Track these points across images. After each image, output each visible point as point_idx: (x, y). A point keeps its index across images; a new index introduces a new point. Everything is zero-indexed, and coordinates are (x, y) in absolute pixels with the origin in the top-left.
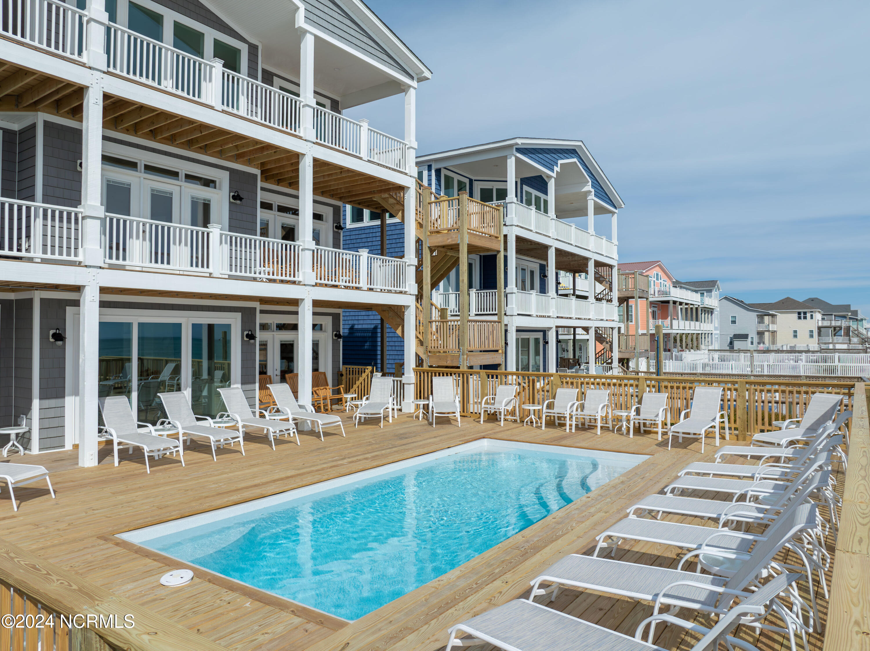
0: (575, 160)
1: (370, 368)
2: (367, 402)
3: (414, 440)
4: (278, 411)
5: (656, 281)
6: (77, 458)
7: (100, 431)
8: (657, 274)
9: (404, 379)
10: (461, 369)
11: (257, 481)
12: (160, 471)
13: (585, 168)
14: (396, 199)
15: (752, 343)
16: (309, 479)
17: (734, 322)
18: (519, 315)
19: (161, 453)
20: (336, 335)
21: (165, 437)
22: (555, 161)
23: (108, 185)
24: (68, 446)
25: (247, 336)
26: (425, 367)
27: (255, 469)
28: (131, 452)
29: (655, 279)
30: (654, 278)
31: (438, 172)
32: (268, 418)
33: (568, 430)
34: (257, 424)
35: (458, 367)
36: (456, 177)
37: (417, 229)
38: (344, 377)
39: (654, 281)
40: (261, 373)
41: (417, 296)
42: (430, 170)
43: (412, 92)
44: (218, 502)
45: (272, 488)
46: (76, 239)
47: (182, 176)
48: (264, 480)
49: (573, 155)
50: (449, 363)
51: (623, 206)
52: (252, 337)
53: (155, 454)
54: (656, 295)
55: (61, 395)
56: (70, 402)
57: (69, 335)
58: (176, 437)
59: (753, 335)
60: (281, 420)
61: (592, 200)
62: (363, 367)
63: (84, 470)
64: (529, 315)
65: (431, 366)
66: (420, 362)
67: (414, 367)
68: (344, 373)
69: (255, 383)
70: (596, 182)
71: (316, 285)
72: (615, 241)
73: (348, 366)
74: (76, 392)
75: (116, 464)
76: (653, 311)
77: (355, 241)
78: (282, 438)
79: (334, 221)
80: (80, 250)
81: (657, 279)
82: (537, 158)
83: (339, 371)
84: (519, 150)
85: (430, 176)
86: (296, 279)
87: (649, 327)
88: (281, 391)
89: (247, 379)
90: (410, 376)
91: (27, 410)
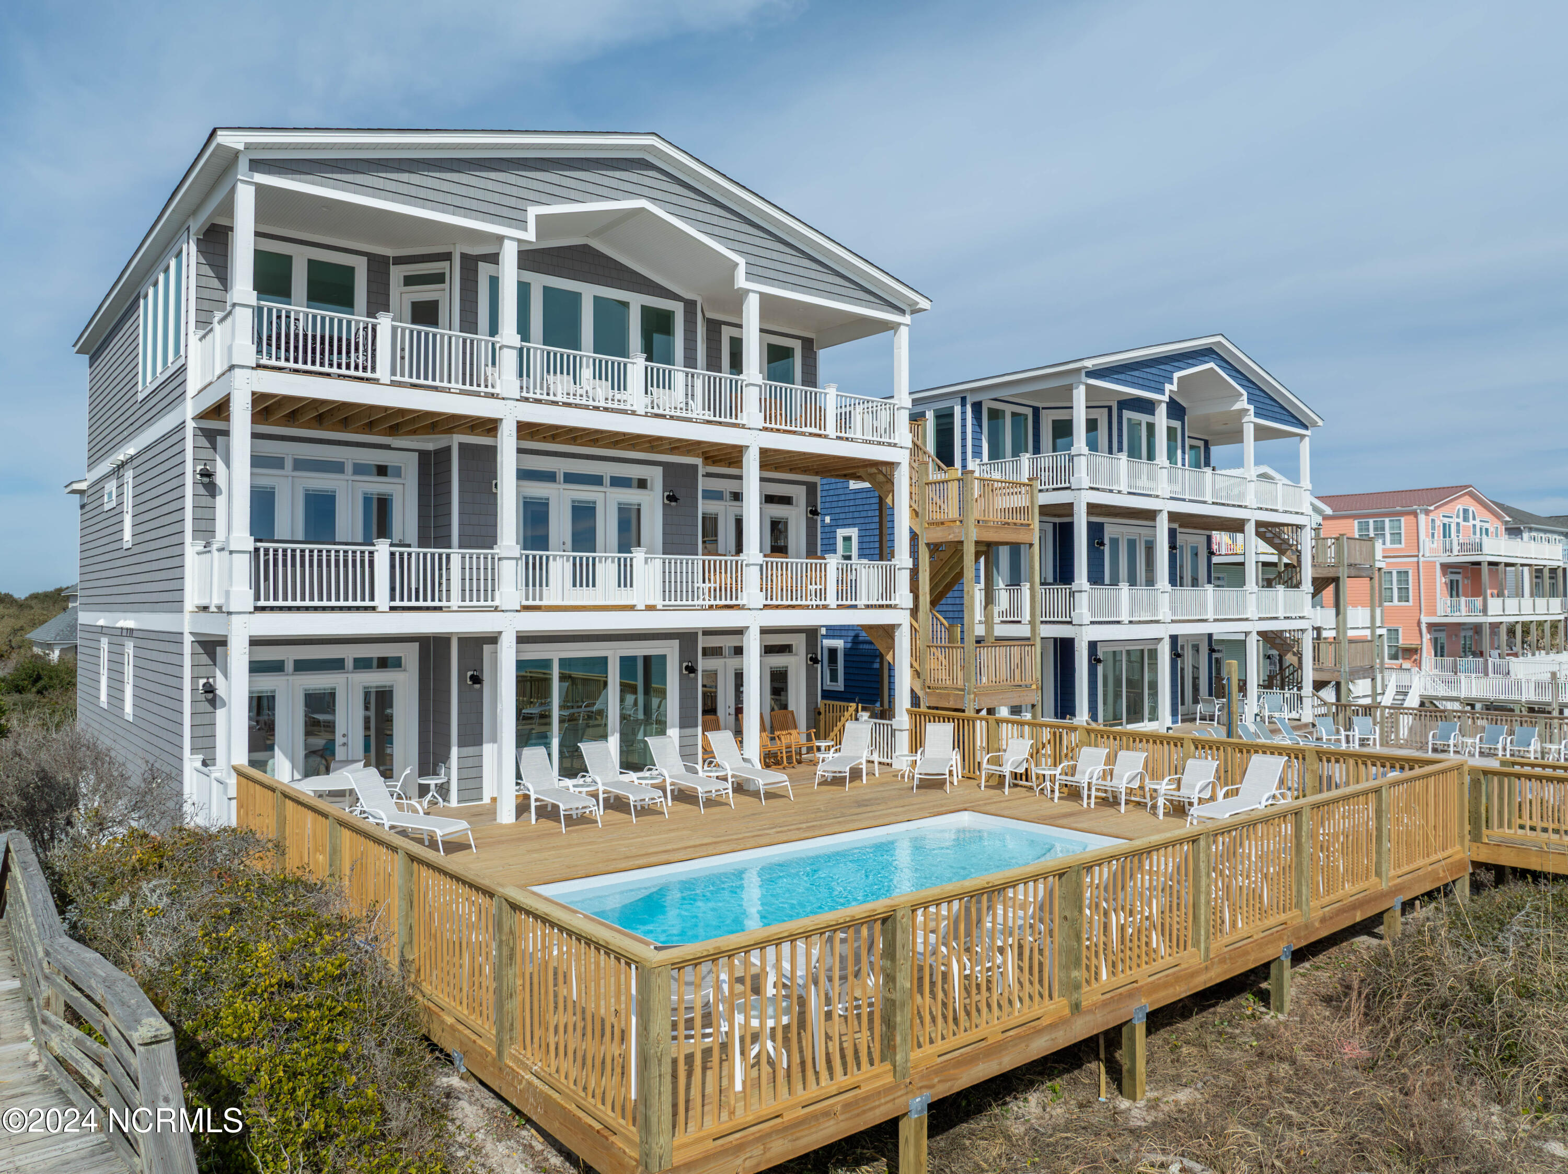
0: (1211, 365)
1: (854, 705)
2: (836, 755)
3: (874, 808)
4: (717, 765)
5: (1462, 523)
6: (495, 813)
7: (517, 784)
8: (1466, 511)
9: (895, 723)
10: (967, 714)
11: (669, 847)
12: (576, 831)
13: (1234, 374)
14: (885, 476)
16: (724, 847)
18: (1092, 623)
19: (579, 812)
20: (811, 659)
21: (584, 795)
22: (1168, 375)
23: (525, 503)
24: (486, 800)
25: (687, 668)
26: (923, 709)
27: (672, 834)
28: (549, 809)
29: (1460, 520)
30: (1458, 517)
31: (977, 407)
32: (701, 773)
33: (1085, 805)
34: (687, 782)
35: (963, 711)
36: (1008, 409)
37: (911, 518)
38: (822, 716)
39: (1458, 524)
40: (705, 712)
41: (911, 610)
42: (963, 405)
43: (904, 332)
44: (623, 865)
45: (680, 855)
46: (493, 580)
47: (607, 481)
48: (675, 847)
49: (1206, 358)
50: (951, 704)
51: (1320, 423)
52: (692, 670)
53: (574, 813)
54: (1455, 552)
55: (479, 742)
56: (488, 749)
57: (486, 677)
58: (595, 795)
60: (717, 778)
61: (1250, 422)
62: (845, 704)
63: (501, 826)
64: (1118, 622)
65: (929, 708)
66: (915, 700)
67: (909, 706)
68: (822, 711)
69: (697, 726)
70: (1258, 392)
71: (766, 606)
72: (1306, 482)
73: (828, 702)
74: (494, 740)
75: (533, 822)
76: (1451, 581)
77: (861, 508)
78: (718, 799)
79: (808, 504)
80: (497, 593)
81: (1466, 519)
82: (1129, 378)
83: (816, 707)
84: (1092, 374)
85: (964, 413)
86: (739, 602)
87: (1440, 611)
88: (721, 740)
89: (686, 722)
90: (902, 719)
91: (446, 758)
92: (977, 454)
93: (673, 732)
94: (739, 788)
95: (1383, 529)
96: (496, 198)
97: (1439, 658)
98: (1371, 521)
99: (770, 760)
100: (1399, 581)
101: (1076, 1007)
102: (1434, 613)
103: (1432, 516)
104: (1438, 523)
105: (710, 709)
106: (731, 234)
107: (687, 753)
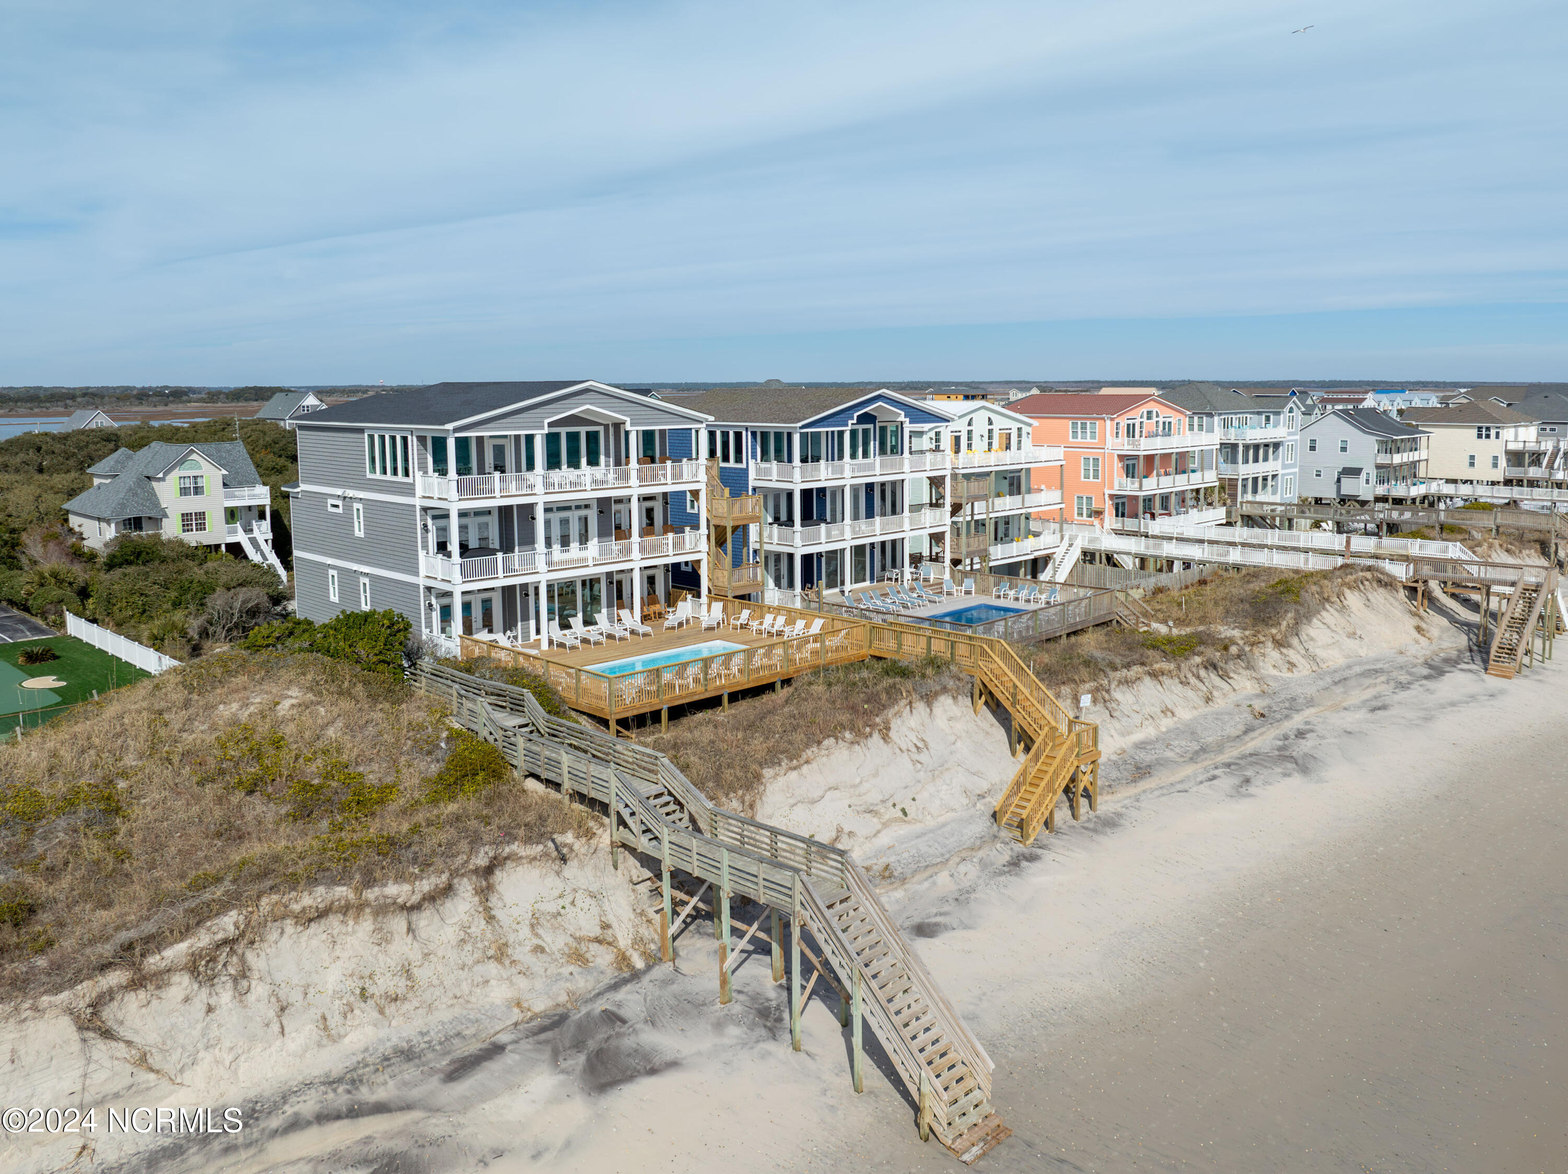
0: (880, 403)
1: (684, 592)
4: (623, 624)
5: (1146, 422)
6: (540, 646)
8: (1149, 412)
9: (701, 600)
11: (606, 656)
13: (896, 404)
15: (1367, 482)
17: (1344, 449)
18: (803, 546)
20: (665, 576)
22: (851, 416)
25: (609, 582)
26: (712, 595)
29: (1144, 419)
30: (1142, 417)
31: (754, 433)
32: (617, 627)
34: (611, 631)
36: (772, 431)
37: (707, 514)
38: (670, 597)
40: (618, 599)
41: (708, 554)
46: (534, 562)
47: (573, 508)
48: (609, 656)
49: (877, 401)
50: (723, 593)
52: (611, 583)
53: (570, 645)
57: (533, 596)
58: (576, 637)
59: (1370, 470)
60: (623, 629)
62: (681, 591)
63: (544, 651)
66: (710, 591)
67: (706, 593)
68: (671, 594)
69: (614, 606)
70: (912, 410)
71: (642, 559)
73: (673, 592)
78: (624, 637)
79: (663, 499)
80: (538, 567)
81: (1149, 418)
82: (827, 423)
83: (669, 592)
84: (803, 427)
86: (630, 558)
87: (1116, 486)
88: (624, 613)
89: (610, 605)
90: (704, 599)
91: (516, 626)
92: (754, 456)
93: (604, 611)
94: (633, 632)
95: (1086, 428)
96: (533, 420)
97: (1120, 519)
98: (1079, 422)
99: (645, 618)
100: (1094, 465)
101: (706, 690)
102: (1112, 488)
103: (1116, 421)
104: (1122, 424)
105: (620, 596)
106: (624, 409)
107: (610, 619)
